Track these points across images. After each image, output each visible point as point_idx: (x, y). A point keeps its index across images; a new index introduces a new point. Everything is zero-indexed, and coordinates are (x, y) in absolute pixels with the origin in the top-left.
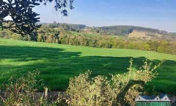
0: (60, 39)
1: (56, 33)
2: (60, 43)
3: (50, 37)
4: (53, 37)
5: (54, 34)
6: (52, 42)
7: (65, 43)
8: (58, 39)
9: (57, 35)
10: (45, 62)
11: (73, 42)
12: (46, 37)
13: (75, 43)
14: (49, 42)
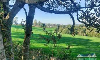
1: (84, 30)
2: (86, 35)
3: (80, 32)
4: (82, 32)
5: (83, 31)
6: (81, 35)
7: (90, 36)
8: (86, 33)
9: (84, 31)
10: (83, 48)
11: (96, 36)
12: (78, 32)
13: (97, 36)
14: (80, 35)
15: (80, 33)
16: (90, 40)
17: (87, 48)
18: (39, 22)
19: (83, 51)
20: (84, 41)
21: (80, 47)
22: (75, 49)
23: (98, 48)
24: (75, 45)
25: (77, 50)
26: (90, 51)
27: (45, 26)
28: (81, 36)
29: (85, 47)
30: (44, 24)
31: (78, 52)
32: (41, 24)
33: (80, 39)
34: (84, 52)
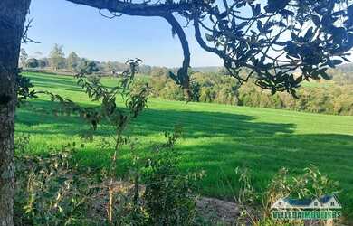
0: (240, 97)
1: (234, 85)
2: (240, 103)
3: (221, 92)
4: (227, 92)
5: (230, 88)
6: (225, 103)
7: (251, 105)
8: (238, 96)
9: (234, 89)
10: (226, 142)
11: (269, 103)
12: (214, 93)
13: (272, 103)
14: (220, 103)
15: (221, 95)
16: (250, 118)
17: (241, 143)
18: (73, 55)
19: (228, 152)
20: (232, 120)
21: (219, 139)
22: (202, 147)
23: (270, 140)
24: (203, 136)
25: (209, 151)
26: (249, 151)
27: (97, 70)
28: (222, 105)
29: (235, 140)
30: (92, 64)
31: (212, 157)
32: (79, 63)
33: (219, 115)
34: (231, 155)
